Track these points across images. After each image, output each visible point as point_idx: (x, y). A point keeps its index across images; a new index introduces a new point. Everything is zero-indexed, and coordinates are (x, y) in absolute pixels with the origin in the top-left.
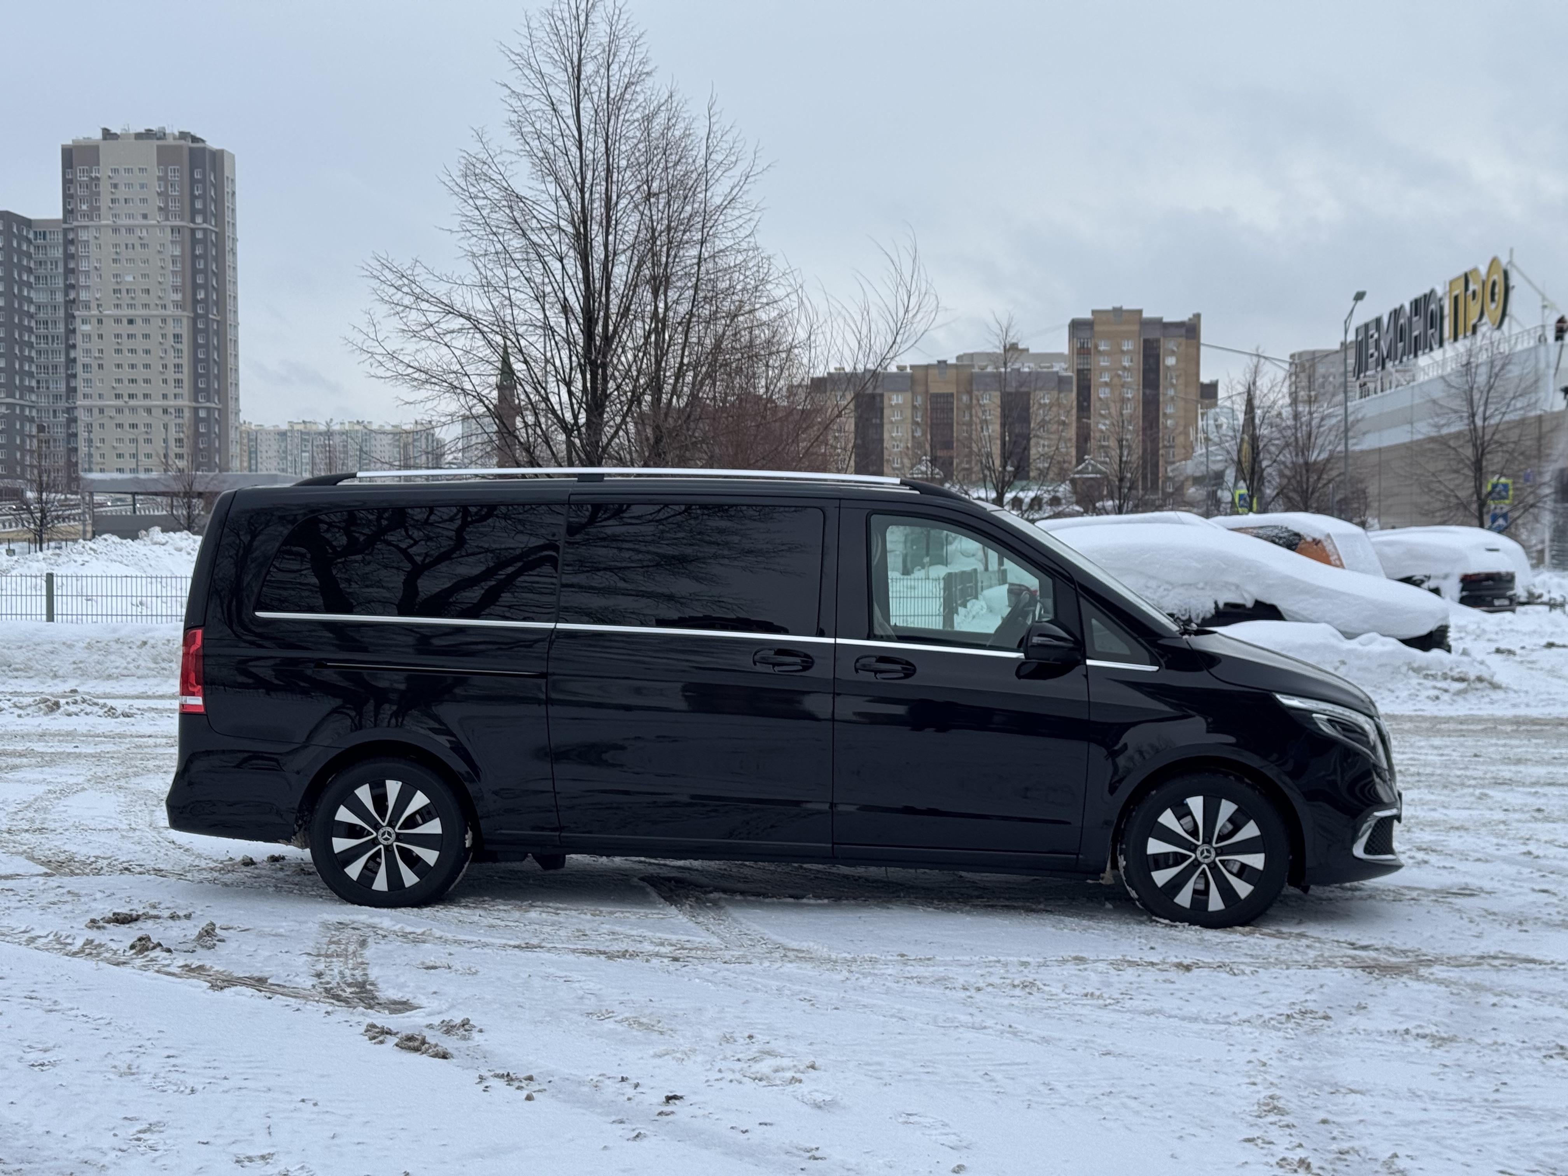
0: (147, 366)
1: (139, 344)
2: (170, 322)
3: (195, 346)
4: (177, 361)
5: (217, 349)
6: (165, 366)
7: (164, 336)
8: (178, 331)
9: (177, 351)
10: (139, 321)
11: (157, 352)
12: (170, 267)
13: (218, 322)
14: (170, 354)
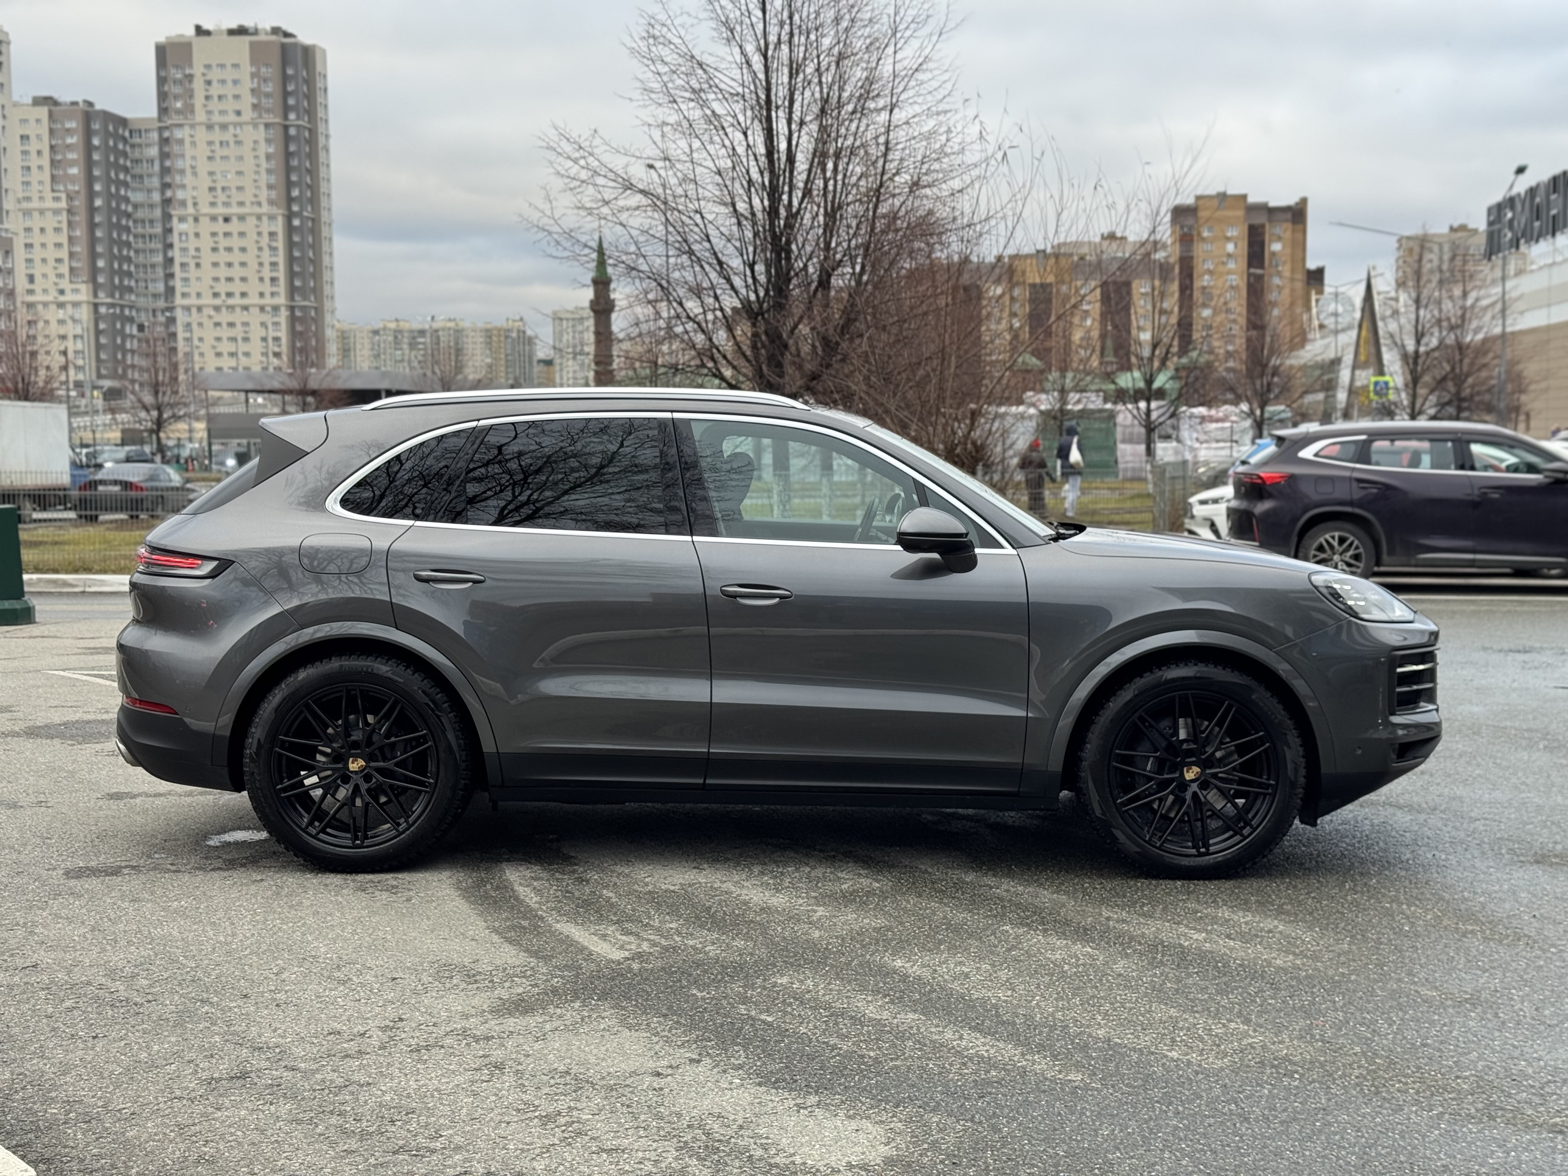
0: (243, 264)
1: (235, 242)
2: (265, 219)
3: (290, 245)
4: (274, 259)
5: (312, 247)
6: (261, 264)
7: (259, 234)
8: (273, 229)
9: (273, 249)
10: (235, 219)
11: (253, 251)
12: (264, 164)
13: (313, 220)
14: (266, 252)
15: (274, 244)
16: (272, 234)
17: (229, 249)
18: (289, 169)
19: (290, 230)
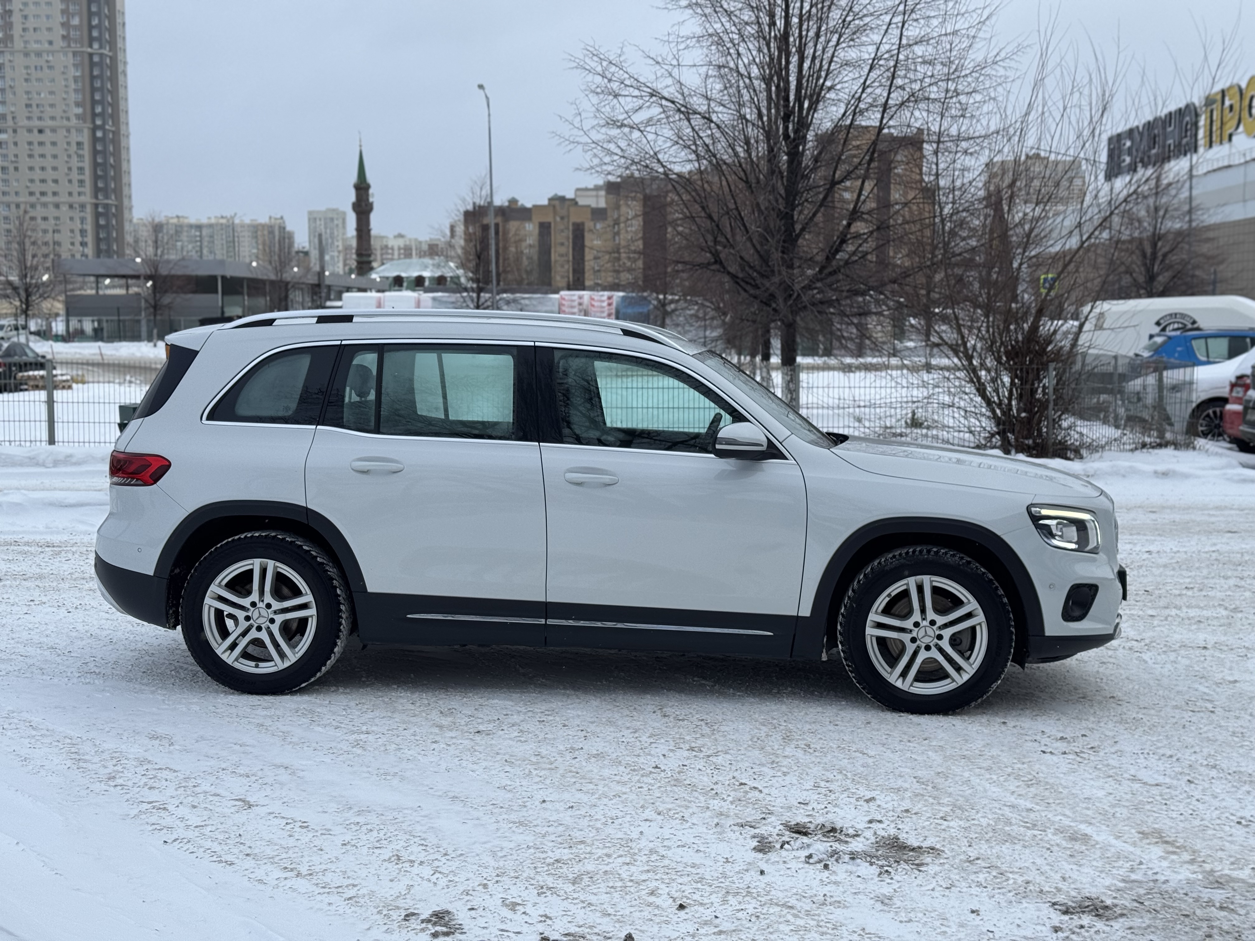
0: (55, 169)
1: (48, 150)
2: (73, 131)
3: (95, 153)
4: (80, 165)
5: (113, 154)
6: (70, 169)
7: (68, 143)
8: (80, 139)
9: (80, 156)
10: (48, 132)
11: (63, 157)
12: (73, 86)
13: (113, 132)
14: (75, 158)
15: (81, 152)
16: (79, 144)
17: (42, 156)
18: (93, 90)
19: (95, 140)
